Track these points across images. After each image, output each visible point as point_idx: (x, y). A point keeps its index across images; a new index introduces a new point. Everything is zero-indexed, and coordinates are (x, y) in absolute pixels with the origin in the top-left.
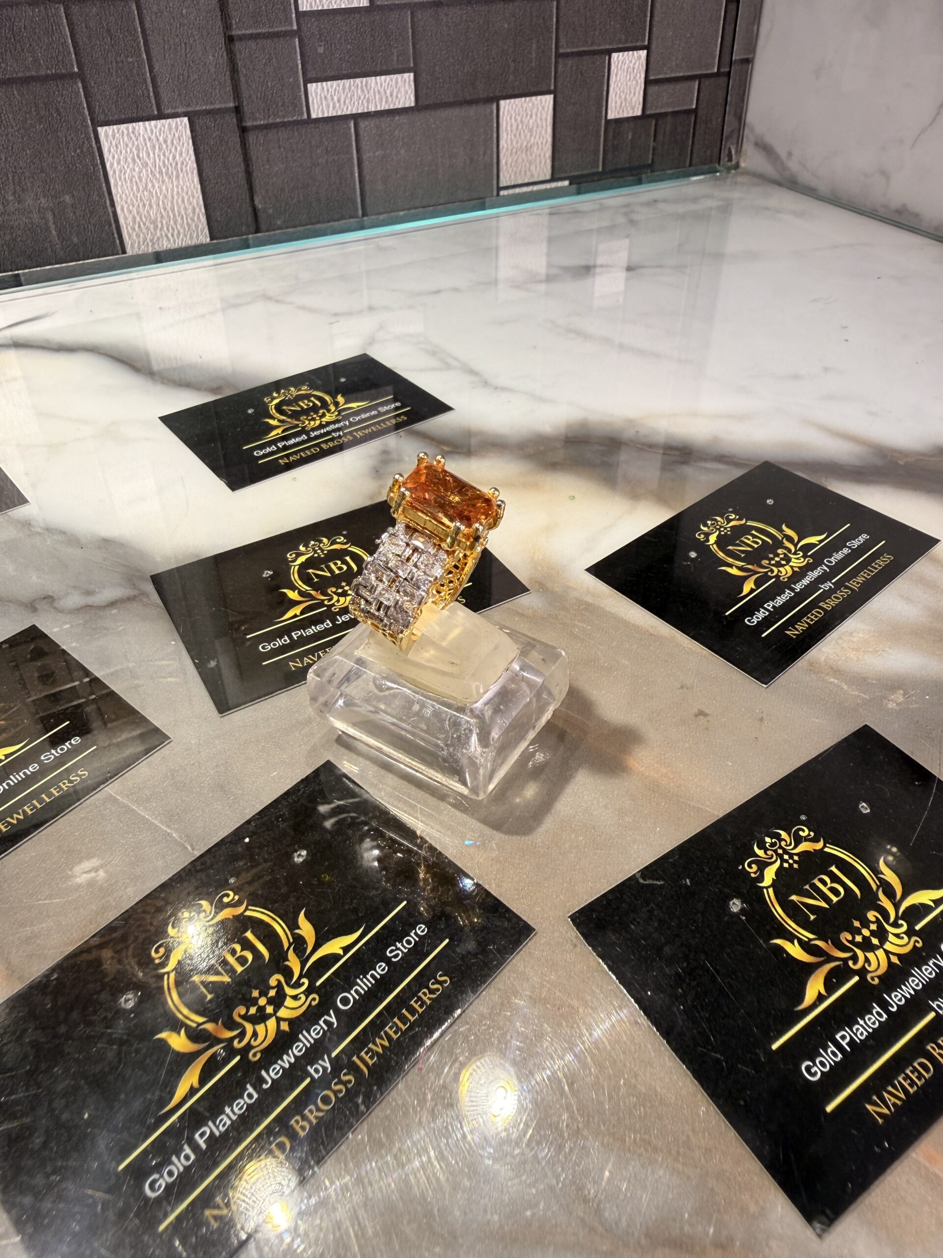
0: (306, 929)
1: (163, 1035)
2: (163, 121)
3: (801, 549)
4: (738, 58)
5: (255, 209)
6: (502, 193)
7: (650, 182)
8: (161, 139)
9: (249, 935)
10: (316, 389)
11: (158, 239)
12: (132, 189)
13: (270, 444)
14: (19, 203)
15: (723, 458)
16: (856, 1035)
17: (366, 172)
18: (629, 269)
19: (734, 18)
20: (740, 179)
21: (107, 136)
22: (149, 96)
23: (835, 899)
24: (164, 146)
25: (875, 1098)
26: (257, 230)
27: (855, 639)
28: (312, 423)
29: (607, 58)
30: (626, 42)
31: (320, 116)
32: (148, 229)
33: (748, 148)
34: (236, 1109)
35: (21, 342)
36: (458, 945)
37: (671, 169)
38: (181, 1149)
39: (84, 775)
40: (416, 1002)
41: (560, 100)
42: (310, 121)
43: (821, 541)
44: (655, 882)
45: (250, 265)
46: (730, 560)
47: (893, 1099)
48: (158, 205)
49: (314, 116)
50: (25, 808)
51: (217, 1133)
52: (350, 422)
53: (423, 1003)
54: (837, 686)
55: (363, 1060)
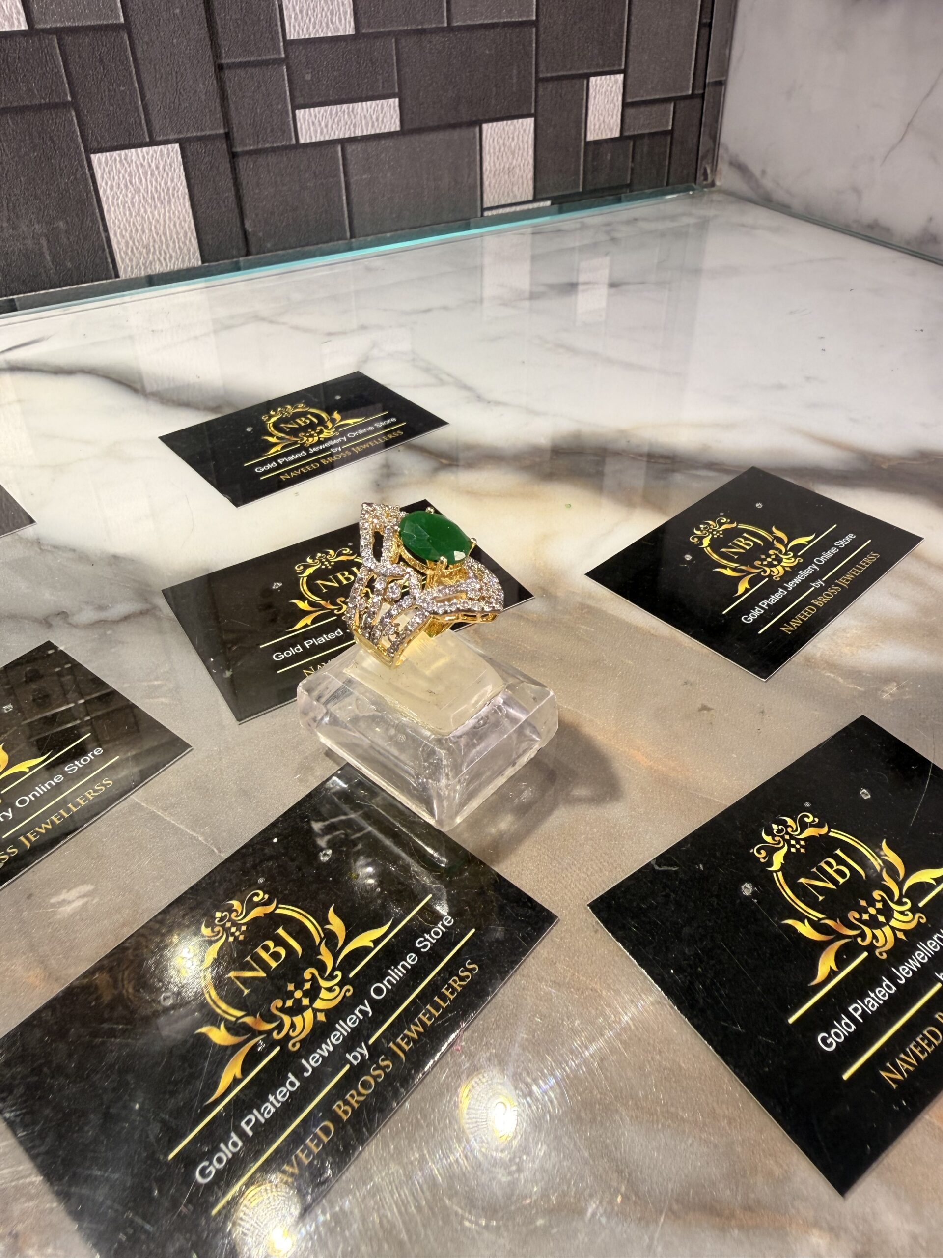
0: (336, 925)
1: (203, 1030)
2: (155, 148)
3: (791, 550)
4: (712, 80)
5: (245, 233)
6: (486, 214)
7: (628, 201)
8: (153, 165)
9: (281, 931)
10: (312, 407)
11: (151, 263)
12: (125, 215)
13: (270, 460)
14: (13, 229)
15: (714, 466)
16: (867, 1007)
17: (353, 195)
18: (612, 285)
19: (706, 42)
20: (715, 197)
21: (100, 163)
22: (141, 122)
23: (841, 881)
24: (156, 172)
25: (888, 1064)
26: (248, 253)
27: (848, 635)
28: (311, 439)
29: (585, 82)
30: (603, 66)
31: (308, 141)
32: (141, 253)
33: (723, 167)
34: (279, 1097)
35: (20, 365)
36: (484, 935)
37: (649, 188)
38: (229, 1137)
39: (109, 784)
40: (447, 989)
41: (541, 122)
42: (298, 146)
43: (810, 542)
44: (670, 868)
45: (241, 286)
46: (724, 562)
47: (906, 1066)
48: (150, 230)
49: (302, 141)
50: (53, 817)
51: (263, 1121)
52: (347, 438)
53: (454, 990)
54: (833, 679)
55: (399, 1046)
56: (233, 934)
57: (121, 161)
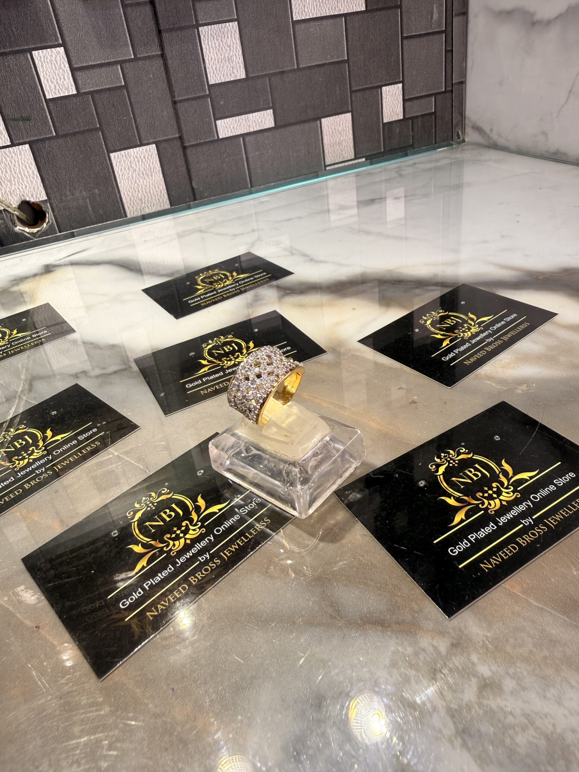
0: (201, 502)
1: (130, 546)
2: (143, 147)
3: (478, 323)
4: (456, 82)
5: (193, 188)
6: (327, 168)
7: (411, 155)
8: (142, 156)
9: (174, 506)
10: (222, 270)
11: (143, 208)
12: (129, 184)
13: (197, 297)
14: (72, 195)
16: (479, 535)
17: (251, 163)
19: (451, 60)
21: (115, 157)
22: (135, 136)
23: (475, 478)
24: (144, 160)
25: (485, 561)
26: (195, 199)
28: (219, 286)
29: (380, 90)
30: (390, 80)
31: (224, 137)
32: (138, 203)
33: (468, 130)
34: (163, 574)
35: (75, 262)
37: (424, 147)
38: (137, 590)
39: (98, 444)
40: (253, 530)
41: (354, 115)
42: (219, 140)
43: (489, 319)
44: (380, 476)
46: (438, 332)
47: (495, 562)
48: (142, 191)
49: (221, 137)
50: (70, 458)
51: (154, 584)
52: (239, 284)
53: (257, 530)
54: (490, 385)
55: (225, 554)
56: (150, 507)
57: (125, 156)
